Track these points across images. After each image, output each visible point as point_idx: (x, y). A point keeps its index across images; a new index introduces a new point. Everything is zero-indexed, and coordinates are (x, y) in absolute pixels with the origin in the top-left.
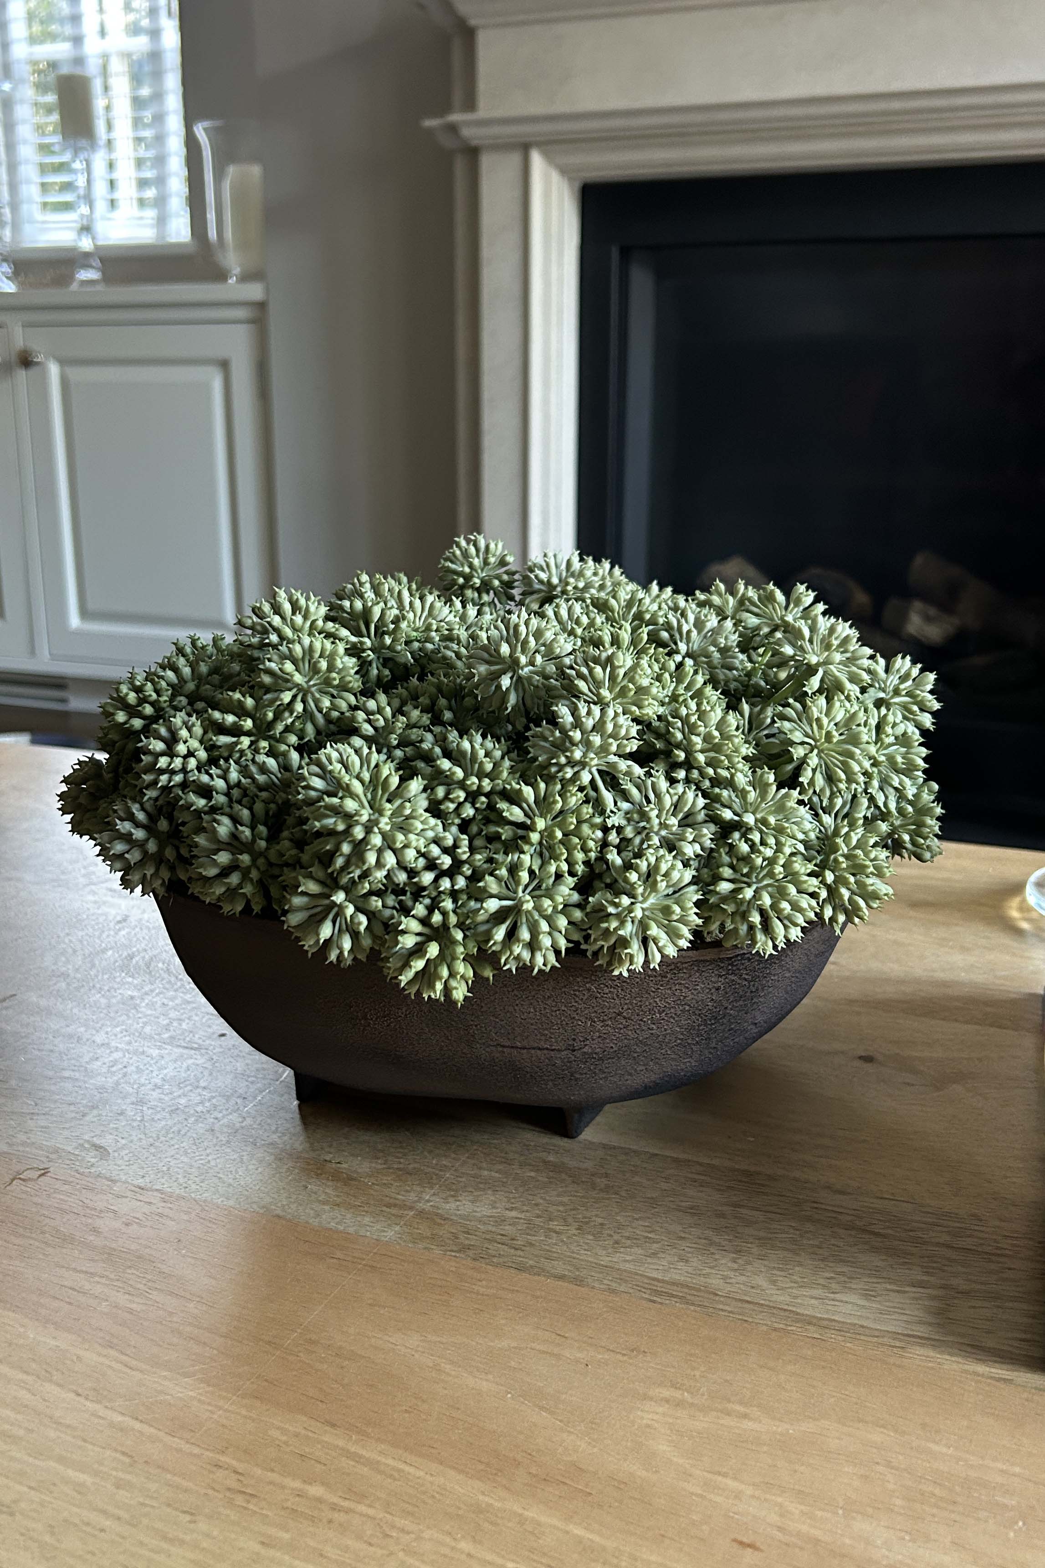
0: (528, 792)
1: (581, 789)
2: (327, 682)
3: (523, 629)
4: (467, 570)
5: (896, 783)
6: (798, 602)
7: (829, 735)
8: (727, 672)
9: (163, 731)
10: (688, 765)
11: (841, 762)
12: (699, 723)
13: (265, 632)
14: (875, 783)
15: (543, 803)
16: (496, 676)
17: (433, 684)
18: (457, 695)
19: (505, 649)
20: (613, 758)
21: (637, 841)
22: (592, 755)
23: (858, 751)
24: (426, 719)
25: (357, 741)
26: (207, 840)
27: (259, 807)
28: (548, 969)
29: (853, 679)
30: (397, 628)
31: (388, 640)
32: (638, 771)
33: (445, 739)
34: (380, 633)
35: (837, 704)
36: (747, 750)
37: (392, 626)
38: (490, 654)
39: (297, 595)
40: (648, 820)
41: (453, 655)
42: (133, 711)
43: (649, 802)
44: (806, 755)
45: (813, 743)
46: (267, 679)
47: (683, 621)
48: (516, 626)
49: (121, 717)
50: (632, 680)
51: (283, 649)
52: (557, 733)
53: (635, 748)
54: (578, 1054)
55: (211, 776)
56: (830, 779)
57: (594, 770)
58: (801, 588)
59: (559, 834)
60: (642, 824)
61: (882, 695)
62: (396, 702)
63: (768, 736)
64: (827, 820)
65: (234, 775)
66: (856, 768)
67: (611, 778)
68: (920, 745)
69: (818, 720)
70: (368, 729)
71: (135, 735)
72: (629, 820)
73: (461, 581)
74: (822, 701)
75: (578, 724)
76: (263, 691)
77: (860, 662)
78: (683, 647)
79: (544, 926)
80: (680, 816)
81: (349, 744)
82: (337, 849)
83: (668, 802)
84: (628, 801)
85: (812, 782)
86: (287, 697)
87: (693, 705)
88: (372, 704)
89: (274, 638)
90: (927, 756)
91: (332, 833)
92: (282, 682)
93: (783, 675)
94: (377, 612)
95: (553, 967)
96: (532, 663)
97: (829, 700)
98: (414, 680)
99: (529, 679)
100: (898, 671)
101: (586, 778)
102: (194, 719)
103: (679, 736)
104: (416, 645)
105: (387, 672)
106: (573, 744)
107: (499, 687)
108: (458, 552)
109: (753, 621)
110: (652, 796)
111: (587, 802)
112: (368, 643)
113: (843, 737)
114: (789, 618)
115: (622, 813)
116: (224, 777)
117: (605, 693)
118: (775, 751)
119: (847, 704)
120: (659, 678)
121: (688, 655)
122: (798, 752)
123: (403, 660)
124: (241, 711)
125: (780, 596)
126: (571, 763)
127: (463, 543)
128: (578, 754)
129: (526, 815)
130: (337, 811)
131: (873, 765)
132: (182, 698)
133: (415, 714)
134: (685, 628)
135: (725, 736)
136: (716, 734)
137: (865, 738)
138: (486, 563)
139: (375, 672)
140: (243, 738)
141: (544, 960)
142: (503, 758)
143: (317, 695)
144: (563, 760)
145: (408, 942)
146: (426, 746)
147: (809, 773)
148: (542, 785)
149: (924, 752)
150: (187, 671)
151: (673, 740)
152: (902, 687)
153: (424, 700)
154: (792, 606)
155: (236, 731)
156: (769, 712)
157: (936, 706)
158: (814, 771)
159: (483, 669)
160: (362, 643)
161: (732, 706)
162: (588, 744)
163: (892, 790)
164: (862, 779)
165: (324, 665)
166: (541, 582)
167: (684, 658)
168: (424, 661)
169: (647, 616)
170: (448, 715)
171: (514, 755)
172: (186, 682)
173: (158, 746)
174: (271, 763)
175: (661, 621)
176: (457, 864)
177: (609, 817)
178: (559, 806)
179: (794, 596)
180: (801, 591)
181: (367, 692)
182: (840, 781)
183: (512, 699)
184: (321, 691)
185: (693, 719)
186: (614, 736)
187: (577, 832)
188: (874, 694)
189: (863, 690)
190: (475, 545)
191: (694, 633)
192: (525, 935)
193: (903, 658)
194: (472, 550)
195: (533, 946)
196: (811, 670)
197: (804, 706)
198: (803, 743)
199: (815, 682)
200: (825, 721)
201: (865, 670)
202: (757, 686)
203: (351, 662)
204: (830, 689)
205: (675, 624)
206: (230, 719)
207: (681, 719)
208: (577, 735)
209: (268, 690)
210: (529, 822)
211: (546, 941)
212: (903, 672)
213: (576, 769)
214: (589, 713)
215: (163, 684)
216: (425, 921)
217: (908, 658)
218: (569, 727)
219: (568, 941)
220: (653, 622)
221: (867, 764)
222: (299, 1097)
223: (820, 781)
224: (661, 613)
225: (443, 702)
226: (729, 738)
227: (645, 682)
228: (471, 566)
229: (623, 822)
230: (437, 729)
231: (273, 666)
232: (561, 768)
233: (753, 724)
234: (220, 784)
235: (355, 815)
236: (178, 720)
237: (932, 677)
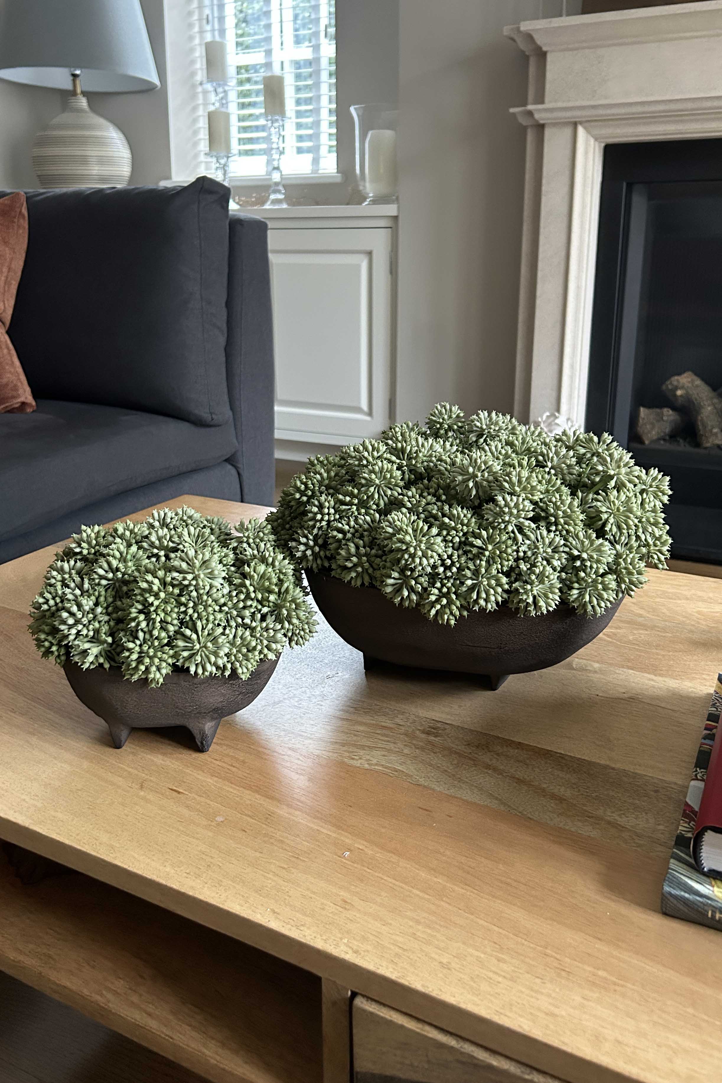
0: (484, 533)
1: (507, 533)
2: (390, 483)
3: (479, 461)
4: (441, 420)
5: (650, 530)
6: (604, 442)
7: (618, 510)
8: (570, 476)
9: (316, 503)
10: (556, 524)
11: (624, 520)
12: (562, 506)
13: (360, 460)
14: (641, 530)
15: (490, 539)
16: (466, 481)
17: (435, 483)
18: (447, 488)
19: (471, 470)
20: (522, 520)
21: (533, 558)
22: (513, 519)
23: (632, 516)
24: (434, 500)
25: (404, 510)
26: (346, 553)
27: (366, 539)
28: (492, 610)
29: (630, 481)
30: (417, 456)
31: (414, 462)
32: (533, 526)
33: (443, 509)
34: (410, 459)
35: (622, 494)
36: (582, 517)
37: (415, 455)
38: (463, 470)
39: (373, 442)
40: (538, 549)
41: (444, 469)
42: (303, 493)
43: (538, 541)
44: (608, 517)
45: (611, 511)
46: (363, 481)
47: (549, 451)
48: (476, 460)
49: (298, 496)
50: (529, 483)
51: (370, 467)
52: (498, 509)
53: (532, 515)
54: (502, 650)
55: (342, 524)
56: (619, 527)
57: (513, 525)
58: (606, 435)
59: (498, 552)
60: (536, 550)
61: (644, 487)
62: (419, 491)
63: (589, 507)
64: (618, 547)
65: (352, 523)
66: (631, 523)
67: (520, 529)
68: (661, 512)
69: (613, 502)
70: (409, 505)
71: (304, 504)
72: (529, 549)
73: (438, 426)
74: (615, 492)
75: (507, 505)
76: (360, 486)
77: (633, 473)
78: (549, 464)
79: (492, 592)
80: (552, 547)
81: (401, 512)
82: (403, 556)
83: (547, 541)
84: (529, 540)
85: (611, 530)
86: (372, 489)
87: (557, 496)
88: (410, 494)
89: (365, 462)
90: (665, 517)
91: (399, 550)
92: (370, 483)
93: (597, 479)
94: (408, 448)
95: (495, 610)
96: (483, 476)
97: (618, 491)
98: (426, 481)
99: (481, 484)
100: (652, 475)
101: (510, 528)
102: (330, 497)
103: (552, 511)
104: (425, 464)
105: (413, 476)
106: (505, 513)
107: (467, 486)
108: (437, 412)
109: (582, 451)
110: (539, 538)
111: (510, 538)
112: (404, 462)
113: (625, 509)
114: (600, 450)
115: (526, 546)
116: (348, 524)
117: (517, 489)
118: (593, 515)
119: (628, 493)
120: (540, 482)
121: (552, 468)
122: (604, 516)
123: (420, 471)
124: (352, 495)
125: (596, 439)
126: (504, 521)
127: (439, 407)
128: (507, 518)
129: (483, 543)
130: (402, 541)
131: (639, 522)
132: (323, 487)
133: (429, 497)
134: (551, 455)
135: (573, 511)
136: (568, 510)
137: (635, 509)
138: (450, 417)
139: (407, 476)
140: (353, 506)
141: (491, 607)
142: (471, 517)
143: (385, 488)
144: (500, 520)
145: (433, 598)
146: (434, 512)
147: (609, 526)
148: (491, 531)
149: (663, 515)
150: (325, 475)
151: (549, 513)
152: (654, 484)
153: (432, 490)
154: (601, 443)
155: (350, 504)
156: (591, 496)
157: (670, 492)
158: (612, 525)
159: (460, 478)
160: (402, 463)
161: (573, 494)
162: (511, 514)
163: (648, 533)
164: (634, 528)
165: (388, 476)
166: (478, 427)
167: (550, 469)
168: (429, 471)
169: (533, 449)
170: (444, 497)
171: (476, 516)
172: (324, 480)
173: (315, 509)
174: (368, 518)
175: (539, 451)
176: (453, 564)
177: (520, 546)
178: (498, 540)
179: (603, 439)
180: (606, 437)
181: (407, 487)
182: (624, 529)
183: (474, 492)
184: (386, 486)
185: (559, 503)
186: (523, 510)
187: (505, 552)
188: (640, 487)
189: (635, 486)
190: (445, 408)
191: (555, 458)
192: (484, 595)
193: (654, 469)
194: (444, 411)
195: (487, 600)
196: (611, 477)
197: (607, 495)
198: (606, 512)
199: (613, 483)
200: (616, 502)
201: (636, 477)
202: (584, 482)
203: (399, 473)
204: (619, 487)
205: (546, 453)
206: (348, 499)
207: (552, 503)
208: (506, 510)
209: (363, 486)
210: (484, 547)
211: (493, 598)
212: (654, 476)
213: (506, 524)
214: (511, 500)
215: (315, 480)
216: (440, 590)
217: (657, 469)
218: (503, 506)
219: (502, 598)
220: (535, 451)
221: (636, 521)
222: (365, 668)
223: (615, 529)
224: (539, 447)
225: (441, 491)
226: (574, 512)
227: (534, 484)
228: (443, 419)
229: (527, 550)
230: (439, 504)
231: (366, 475)
232: (499, 524)
233: (583, 502)
234: (347, 527)
235: (411, 542)
236: (323, 498)
237: (668, 478)
